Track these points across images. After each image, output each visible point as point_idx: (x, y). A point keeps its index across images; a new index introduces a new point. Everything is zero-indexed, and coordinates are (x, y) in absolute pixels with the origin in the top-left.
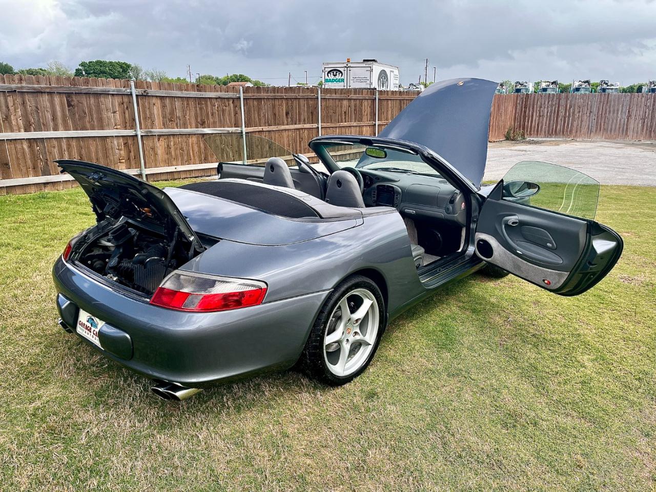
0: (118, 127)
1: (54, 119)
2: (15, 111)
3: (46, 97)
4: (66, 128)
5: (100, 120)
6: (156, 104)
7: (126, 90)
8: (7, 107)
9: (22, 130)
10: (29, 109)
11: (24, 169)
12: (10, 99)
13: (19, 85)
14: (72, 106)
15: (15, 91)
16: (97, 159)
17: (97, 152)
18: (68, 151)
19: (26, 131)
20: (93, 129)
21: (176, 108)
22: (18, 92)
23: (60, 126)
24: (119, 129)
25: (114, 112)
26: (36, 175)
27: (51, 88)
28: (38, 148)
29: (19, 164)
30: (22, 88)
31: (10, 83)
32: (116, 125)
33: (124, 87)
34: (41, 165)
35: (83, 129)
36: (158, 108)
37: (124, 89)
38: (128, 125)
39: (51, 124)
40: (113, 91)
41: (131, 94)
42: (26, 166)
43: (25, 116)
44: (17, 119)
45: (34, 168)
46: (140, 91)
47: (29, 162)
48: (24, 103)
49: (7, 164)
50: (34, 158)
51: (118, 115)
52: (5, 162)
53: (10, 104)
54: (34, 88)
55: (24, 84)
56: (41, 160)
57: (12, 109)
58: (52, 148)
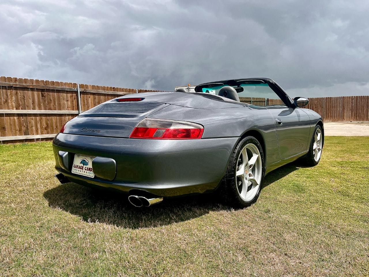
0: (69, 109)
1: (33, 103)
2: (11, 98)
3: (30, 92)
4: (40, 108)
5: (59, 105)
6: (91, 97)
7: (74, 89)
8: (7, 95)
9: (15, 109)
10: (19, 97)
11: (14, 131)
12: (9, 91)
13: (15, 83)
14: (44, 96)
15: (12, 86)
16: (56, 127)
17: (56, 123)
18: (40, 122)
19: (17, 109)
20: (55, 110)
21: (101, 100)
22: (14, 87)
23: (37, 107)
24: (70, 110)
25: (67, 101)
26: (21, 135)
27: (32, 86)
28: (23, 119)
29: (11, 129)
30: (16, 85)
31: (9, 82)
32: (68, 108)
33: (74, 87)
34: (23, 129)
35: (50, 109)
36: (92, 99)
37: (73, 88)
38: (74, 108)
39: (32, 105)
40: (68, 89)
41: (77, 91)
42: (15, 129)
43: (17, 100)
44: (12, 102)
45: (20, 131)
46: (83, 90)
47: (17, 128)
48: (17, 93)
49: (4, 128)
50: (20, 125)
51: (69, 103)
52: (3, 127)
53: (9, 94)
54: (23, 86)
55: (17, 83)
56: (24, 126)
57: (9, 96)
58: (31, 120)
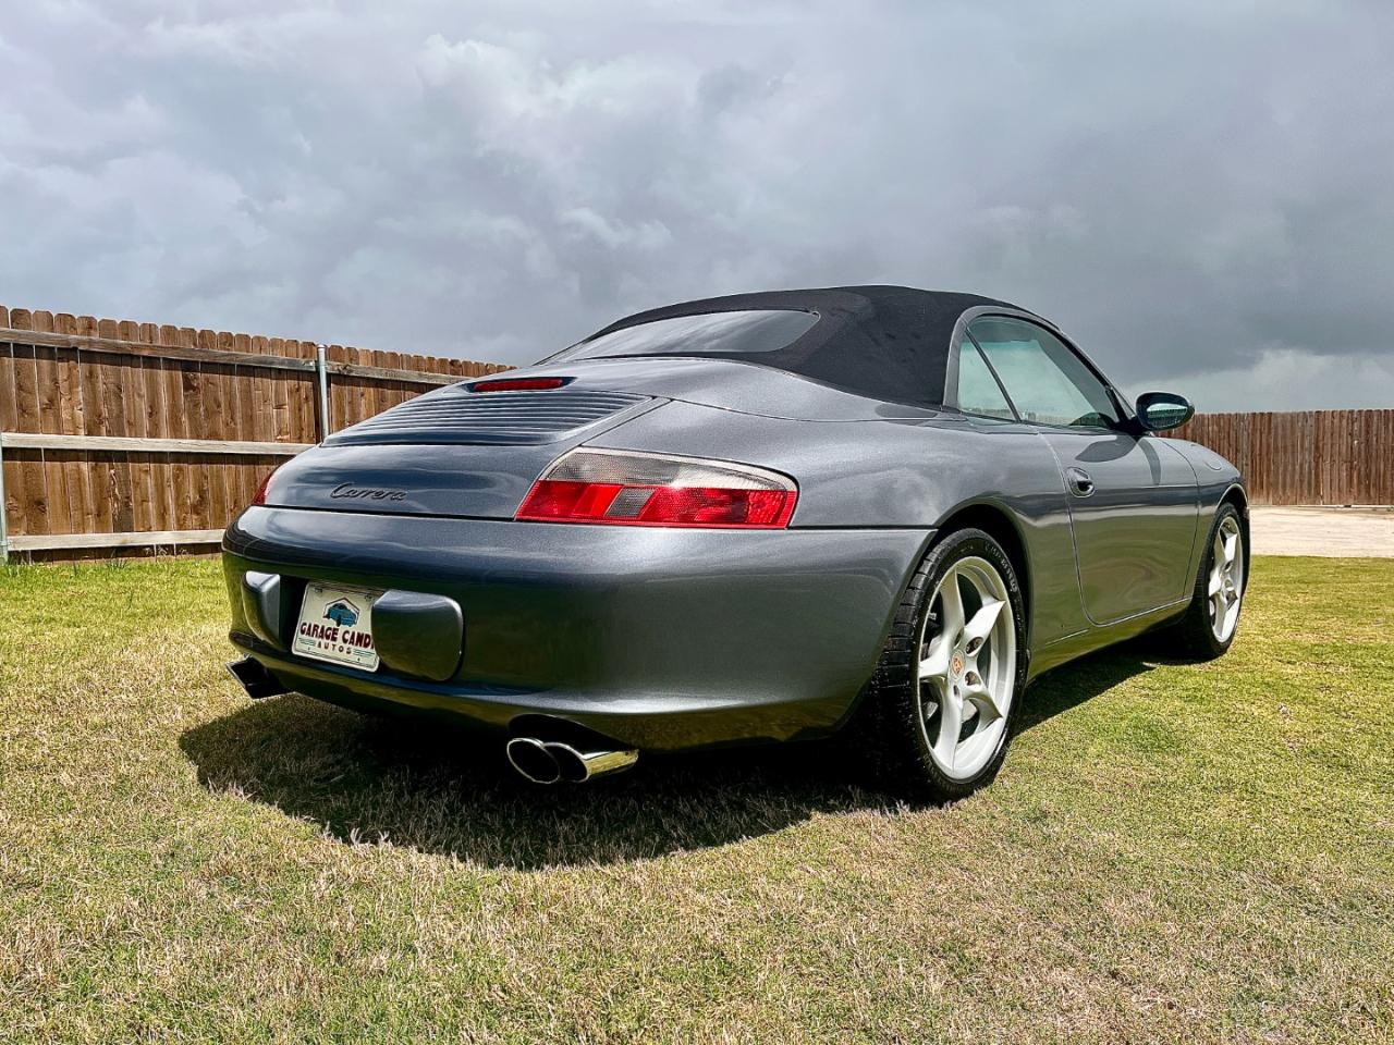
0: (285, 437)
1: (153, 412)
2: (71, 392)
3: (141, 373)
4: (176, 433)
5: (250, 419)
6: (366, 395)
7: (308, 362)
8: (55, 381)
9: (82, 432)
10: (101, 387)
11: (76, 515)
12: (62, 367)
13: (85, 338)
14: (194, 388)
15: (75, 349)
16: (235, 503)
17: (236, 487)
18: (176, 482)
19: (90, 433)
20: (233, 438)
22: (81, 351)
23: (165, 428)
24: (287, 441)
25: (279, 407)
26: (101, 528)
27: (152, 348)
28: (112, 471)
29: (66, 507)
30: (91, 343)
31: (66, 333)
32: (280, 433)
33: (304, 357)
34: (113, 507)
35: (214, 436)
36: (369, 401)
37: (303, 361)
38: (305, 433)
39: (146, 423)
40: (282, 363)
41: (318, 372)
42: (82, 509)
43: (92, 402)
44: (74, 407)
45: (99, 515)
46: (336, 367)
47: (91, 505)
48: (91, 376)
49: (39, 504)
50: (102, 493)
51: (287, 414)
52: (37, 497)
53: (62, 376)
54: (118, 347)
55: (96, 337)
56: (116, 499)
57: (63, 386)
58: (143, 475)
